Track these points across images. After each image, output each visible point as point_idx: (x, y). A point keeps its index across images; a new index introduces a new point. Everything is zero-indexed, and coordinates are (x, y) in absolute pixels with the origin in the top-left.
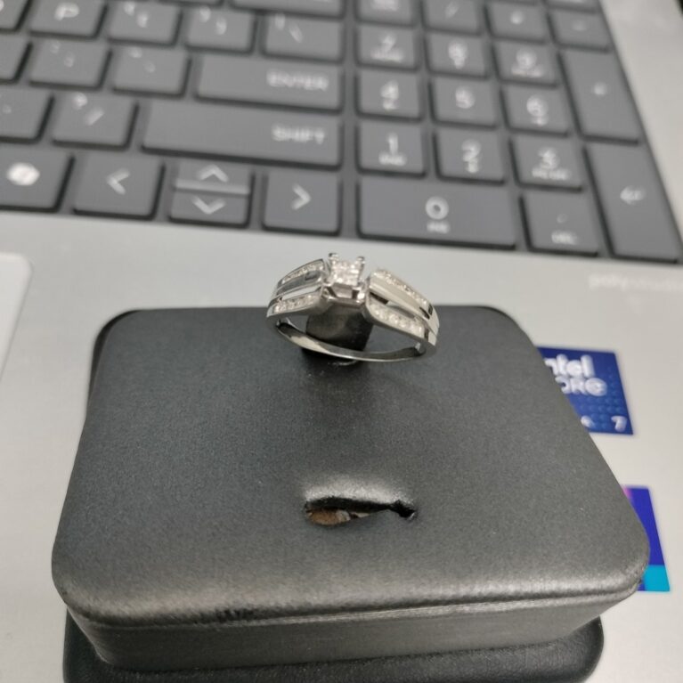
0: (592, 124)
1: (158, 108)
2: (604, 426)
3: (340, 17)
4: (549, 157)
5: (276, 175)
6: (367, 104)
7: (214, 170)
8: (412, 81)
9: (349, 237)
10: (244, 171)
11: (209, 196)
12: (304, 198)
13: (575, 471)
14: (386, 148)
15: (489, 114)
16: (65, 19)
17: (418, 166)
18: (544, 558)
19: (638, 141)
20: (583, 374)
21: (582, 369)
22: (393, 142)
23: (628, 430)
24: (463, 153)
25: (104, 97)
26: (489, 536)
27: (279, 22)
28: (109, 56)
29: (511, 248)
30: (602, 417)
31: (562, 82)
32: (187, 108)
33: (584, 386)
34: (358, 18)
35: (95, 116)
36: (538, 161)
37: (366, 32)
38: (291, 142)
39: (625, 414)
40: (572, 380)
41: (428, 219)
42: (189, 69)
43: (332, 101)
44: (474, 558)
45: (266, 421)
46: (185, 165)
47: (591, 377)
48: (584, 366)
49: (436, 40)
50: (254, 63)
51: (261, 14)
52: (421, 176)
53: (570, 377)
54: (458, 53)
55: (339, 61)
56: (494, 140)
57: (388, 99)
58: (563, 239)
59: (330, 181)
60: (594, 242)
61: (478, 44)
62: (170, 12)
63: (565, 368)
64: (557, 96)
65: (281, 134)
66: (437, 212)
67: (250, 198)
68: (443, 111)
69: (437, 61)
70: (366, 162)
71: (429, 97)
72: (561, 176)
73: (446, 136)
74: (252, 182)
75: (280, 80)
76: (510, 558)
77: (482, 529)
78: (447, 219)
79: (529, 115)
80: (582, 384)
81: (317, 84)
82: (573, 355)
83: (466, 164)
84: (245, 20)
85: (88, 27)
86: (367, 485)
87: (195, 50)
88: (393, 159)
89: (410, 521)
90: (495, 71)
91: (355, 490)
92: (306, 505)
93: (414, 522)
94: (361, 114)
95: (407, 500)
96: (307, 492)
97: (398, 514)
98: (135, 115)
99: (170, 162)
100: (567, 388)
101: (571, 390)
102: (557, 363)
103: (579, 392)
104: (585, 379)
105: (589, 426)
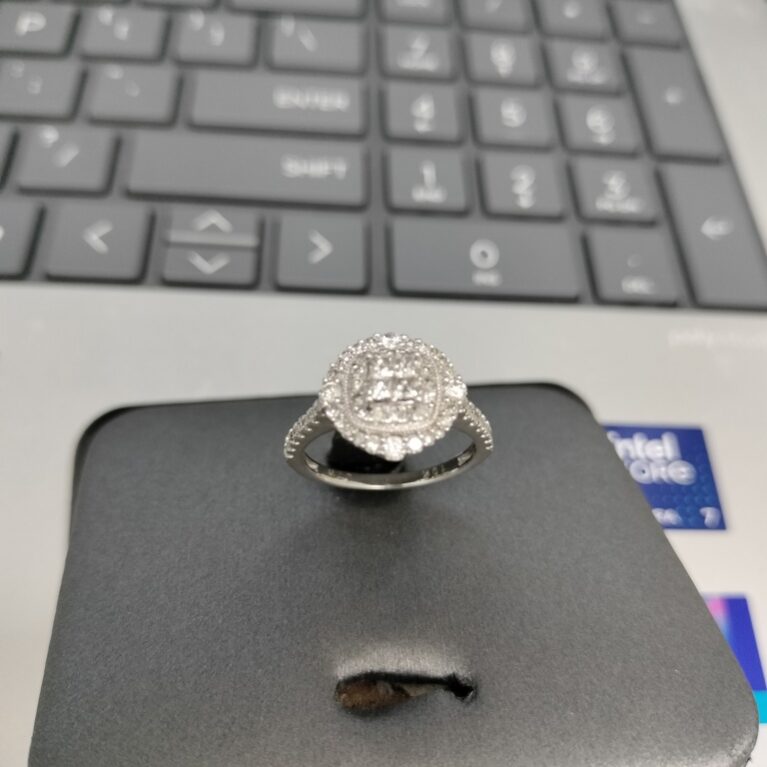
0: (668, 139)
1: (144, 142)
2: (691, 520)
3: (360, 17)
4: (615, 183)
5: (290, 221)
6: (396, 126)
7: (214, 218)
8: (450, 94)
9: (379, 295)
10: (250, 216)
11: (209, 250)
12: (323, 248)
14: (420, 177)
15: (544, 132)
16: (29, 33)
17: (459, 201)
18: (634, 742)
19: (721, 159)
20: (665, 458)
21: (664, 451)
22: (429, 173)
23: (721, 525)
24: (511, 183)
25: (79, 130)
26: (565, 718)
27: (286, 27)
28: (83, 79)
29: (573, 301)
30: (688, 509)
31: (628, 89)
32: (179, 140)
33: (667, 473)
34: (383, 19)
35: (68, 156)
36: (602, 189)
37: (392, 34)
38: (306, 179)
39: (716, 504)
40: (652, 466)
41: (474, 269)
42: (180, 90)
43: (354, 123)
44: (548, 749)
45: (286, 570)
46: (178, 211)
47: (675, 459)
48: (667, 447)
49: (476, 41)
50: (258, 79)
51: (264, 16)
52: (464, 214)
53: (649, 460)
54: (503, 57)
55: (360, 73)
56: (550, 163)
57: (421, 119)
58: (636, 286)
59: (353, 225)
60: (674, 290)
61: (527, 44)
62: (154, 19)
63: (644, 450)
64: (623, 106)
65: (294, 167)
66: (485, 260)
67: (259, 250)
68: (488, 131)
69: (479, 68)
70: (398, 198)
71: (470, 112)
72: (631, 207)
73: (493, 162)
74: (261, 230)
75: (290, 99)
76: (592, 746)
77: (556, 710)
78: (497, 268)
79: (590, 132)
80: (663, 469)
81: (334, 102)
82: (654, 433)
83: (516, 196)
84: (245, 25)
85: (56, 42)
86: (413, 654)
87: (187, 65)
88: (429, 194)
89: (468, 704)
90: (547, 78)
91: (399, 661)
92: (338, 686)
93: (473, 704)
94: (389, 138)
95: (463, 673)
96: (339, 668)
97: (453, 694)
98: (117, 151)
99: (161, 209)
100: (646, 475)
101: (651, 478)
102: (634, 444)
103: (661, 480)
104: (668, 462)
105: (674, 523)
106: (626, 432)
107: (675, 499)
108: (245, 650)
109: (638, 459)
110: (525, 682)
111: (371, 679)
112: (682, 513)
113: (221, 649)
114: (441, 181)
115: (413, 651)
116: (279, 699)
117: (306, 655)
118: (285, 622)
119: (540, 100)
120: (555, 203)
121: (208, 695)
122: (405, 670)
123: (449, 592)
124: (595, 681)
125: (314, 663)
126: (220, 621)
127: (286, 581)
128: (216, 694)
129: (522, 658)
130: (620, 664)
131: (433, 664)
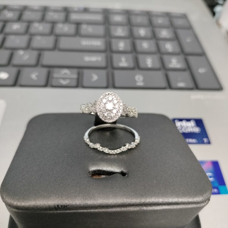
0: (188, 49)
2: (200, 142)
4: (174, 61)
5: (86, 72)
6: (114, 48)
7: (66, 71)
8: (128, 41)
9: (111, 88)
10: (75, 71)
11: (64, 79)
12: (95, 78)
14: (121, 61)
15: (154, 49)
17: (132, 66)
19: (202, 54)
20: (192, 126)
23: (209, 143)
24: (145, 61)
25: (29, 51)
27: (84, 26)
28: (30, 40)
29: (164, 89)
32: (56, 54)
33: (192, 130)
34: (110, 24)
35: (26, 57)
36: (170, 62)
37: (112, 28)
38: (90, 62)
39: (207, 137)
40: (188, 128)
41: (136, 81)
42: (56, 42)
43: (103, 48)
46: (56, 70)
47: (195, 126)
48: (192, 124)
50: (77, 39)
51: (78, 24)
52: (133, 69)
54: (142, 32)
55: (104, 37)
56: (156, 57)
57: (121, 47)
58: (181, 85)
60: (191, 85)
61: (149, 29)
63: (186, 125)
64: (175, 43)
65: (87, 59)
67: (78, 79)
70: (115, 65)
71: (134, 46)
72: (179, 66)
73: (141, 57)
74: (79, 74)
75: (85, 43)
78: (143, 81)
79: (166, 49)
81: (98, 43)
82: (188, 120)
83: (147, 65)
84: (73, 26)
87: (57, 36)
88: (123, 64)
90: (154, 37)
92: (89, 172)
94: (113, 52)
95: (125, 170)
96: (90, 167)
98: (39, 56)
99: (51, 70)
100: (187, 130)
102: (183, 123)
103: (191, 132)
105: (195, 142)
106: (181, 120)
107: (195, 136)
109: (184, 126)
112: (198, 140)
114: (127, 61)
119: (153, 42)
122: (109, 170)
125: (83, 165)
131: (117, 168)
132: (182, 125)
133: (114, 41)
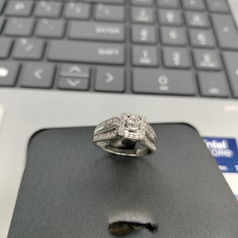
0: (224, 43)
1: (54, 44)
2: (231, 169)
3: (124, 4)
4: (207, 57)
5: (100, 69)
6: (135, 38)
7: (76, 68)
8: (153, 28)
9: (128, 93)
10: (87, 67)
11: (73, 78)
12: (110, 78)
13: (223, 204)
14: (142, 56)
15: (183, 40)
16: (19, 10)
17: (155, 63)
20: (223, 148)
21: (223, 146)
22: (145, 54)
24: (172, 57)
25: (33, 40)
27: (100, 7)
28: (35, 24)
29: (192, 95)
30: (230, 166)
31: (211, 27)
32: (65, 43)
33: (223, 154)
34: (131, 4)
35: (29, 48)
36: (202, 59)
37: (134, 10)
38: (105, 56)
40: (219, 151)
41: (159, 85)
42: (66, 28)
43: (121, 37)
46: (64, 66)
47: (226, 149)
48: (223, 145)
49: (161, 12)
50: (91, 24)
51: (93, 4)
52: (157, 67)
53: (218, 149)
54: (170, 17)
55: (124, 22)
56: (185, 51)
57: (143, 37)
58: (214, 91)
59: (120, 71)
60: (226, 92)
61: (178, 13)
62: (58, 5)
63: (216, 146)
64: (210, 32)
65: (102, 52)
66: (163, 82)
67: (90, 79)
68: (165, 40)
69: (162, 20)
70: (135, 62)
71: (159, 34)
72: (212, 65)
73: (167, 50)
74: (91, 72)
75: (101, 30)
78: (168, 84)
79: (198, 41)
80: (222, 152)
81: (115, 31)
82: (219, 140)
83: (174, 61)
84: (87, 7)
85: (27, 12)
86: (135, 215)
87: (68, 19)
88: (145, 61)
89: (154, 233)
90: (184, 23)
91: (131, 218)
92: (110, 225)
93: (156, 234)
94: (133, 43)
95: (152, 222)
96: (110, 219)
97: (149, 230)
98: (45, 46)
99: (59, 65)
100: (216, 154)
101: (218, 155)
102: (212, 144)
103: (222, 156)
104: (224, 150)
105: (226, 170)
106: (210, 139)
107: (226, 162)
108: (78, 213)
109: (214, 148)
110: (174, 226)
111: (121, 224)
112: (229, 167)
113: (70, 212)
114: (149, 56)
115: (135, 214)
116: (89, 230)
117: (99, 215)
118: (92, 203)
119: (182, 30)
120: (187, 63)
121: (65, 228)
122: (133, 220)
123: (148, 194)
124: (198, 226)
125: (102, 217)
126: (70, 202)
127: (93, 189)
128: (68, 227)
129: (173, 218)
130: (207, 220)
131: (143, 219)
132: (212, 147)
133: (135, 28)
